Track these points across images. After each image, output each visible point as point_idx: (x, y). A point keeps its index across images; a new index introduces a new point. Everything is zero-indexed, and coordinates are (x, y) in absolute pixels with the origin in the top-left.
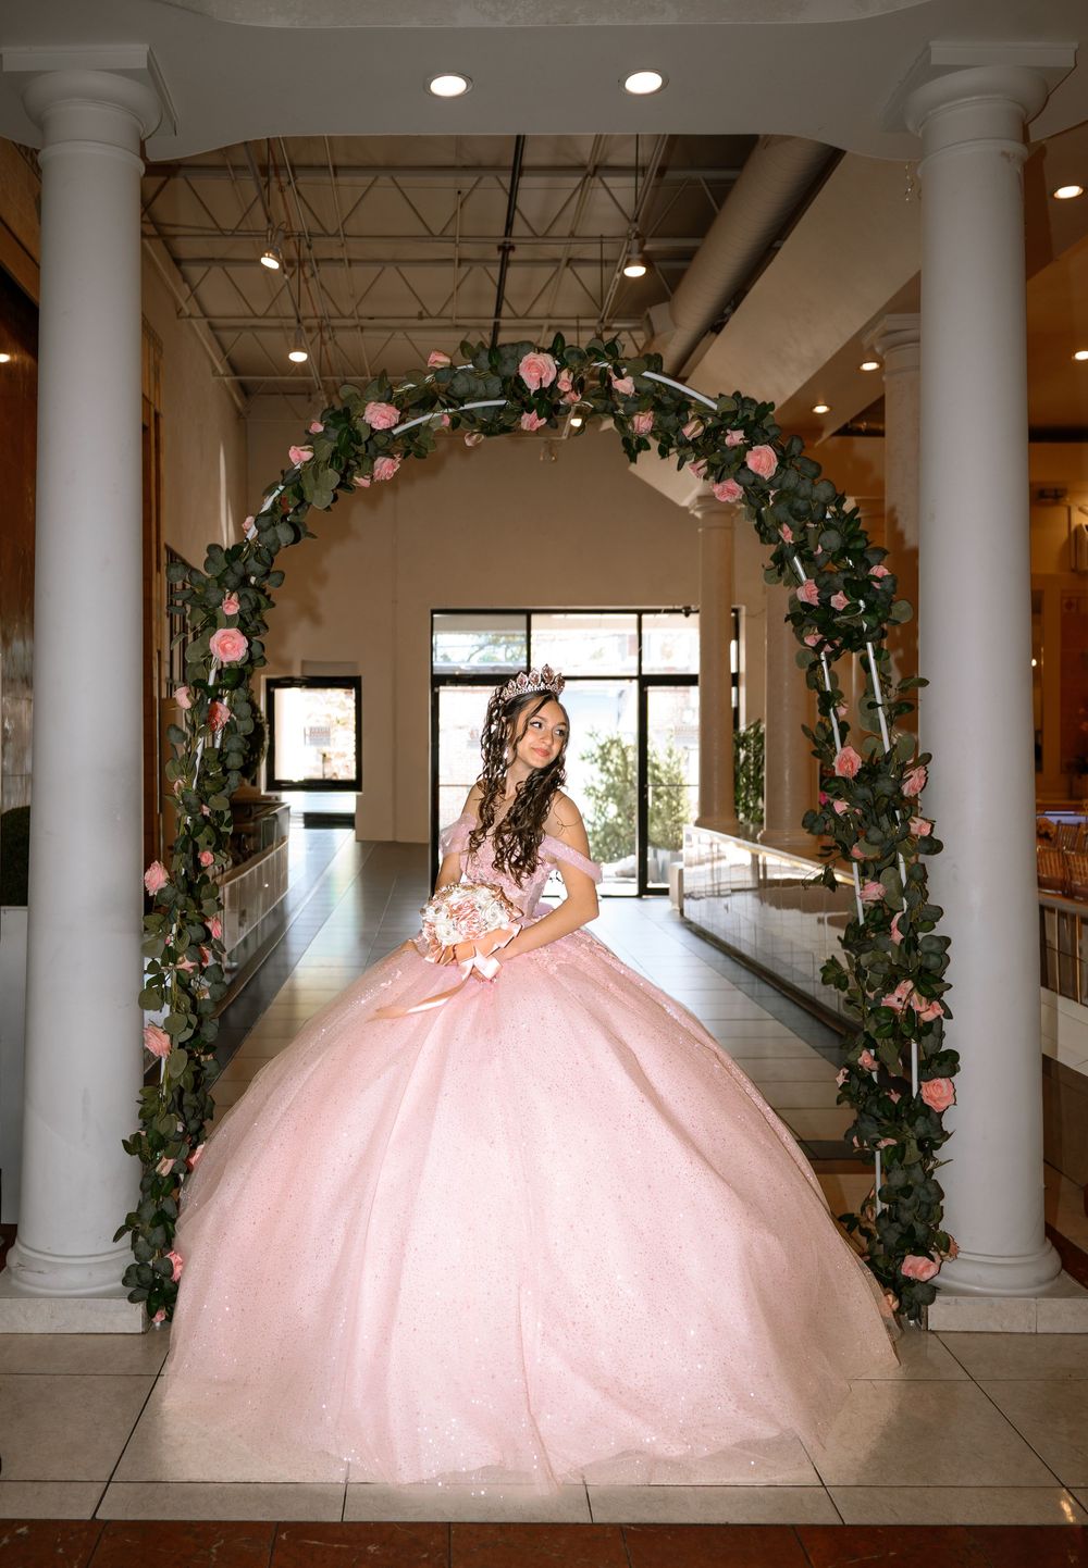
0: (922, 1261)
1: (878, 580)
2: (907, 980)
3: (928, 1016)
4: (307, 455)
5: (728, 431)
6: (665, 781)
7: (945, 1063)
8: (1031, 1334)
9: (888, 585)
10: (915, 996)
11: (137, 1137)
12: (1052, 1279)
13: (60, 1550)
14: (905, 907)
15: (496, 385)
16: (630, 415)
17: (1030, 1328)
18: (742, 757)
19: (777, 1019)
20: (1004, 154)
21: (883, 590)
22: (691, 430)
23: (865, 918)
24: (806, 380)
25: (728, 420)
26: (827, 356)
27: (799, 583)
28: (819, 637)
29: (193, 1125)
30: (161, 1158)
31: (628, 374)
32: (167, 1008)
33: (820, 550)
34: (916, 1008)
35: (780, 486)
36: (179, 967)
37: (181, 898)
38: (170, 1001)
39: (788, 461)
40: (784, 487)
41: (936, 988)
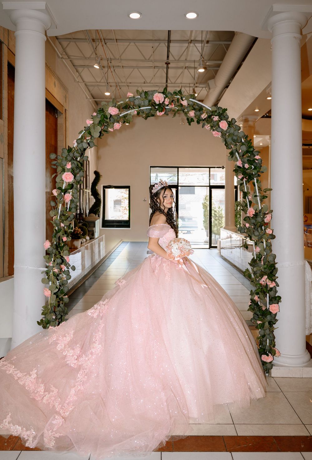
0: (266, 357)
1: (257, 160)
2: (266, 275)
3: (271, 286)
4: (92, 122)
5: (214, 116)
6: (217, 215)
7: (276, 300)
8: (301, 378)
9: (260, 161)
10: (268, 280)
11: (42, 320)
12: (308, 362)
13: (6, 444)
14: (265, 254)
15: (147, 102)
16: (188, 111)
17: (300, 376)
18: (238, 209)
19: (243, 284)
20: (295, 37)
21: (258, 163)
22: (204, 116)
23: (256, 257)
24: (251, 102)
25: (214, 113)
26: (257, 95)
27: (237, 160)
28: (242, 176)
29: (59, 317)
30: (49, 326)
31: (185, 100)
32: (50, 283)
33: (240, 151)
34: (268, 284)
35: (229, 132)
36: (54, 271)
37: (54, 251)
38: (51, 281)
39: (231, 125)
40: (230, 133)
41: (274, 278)
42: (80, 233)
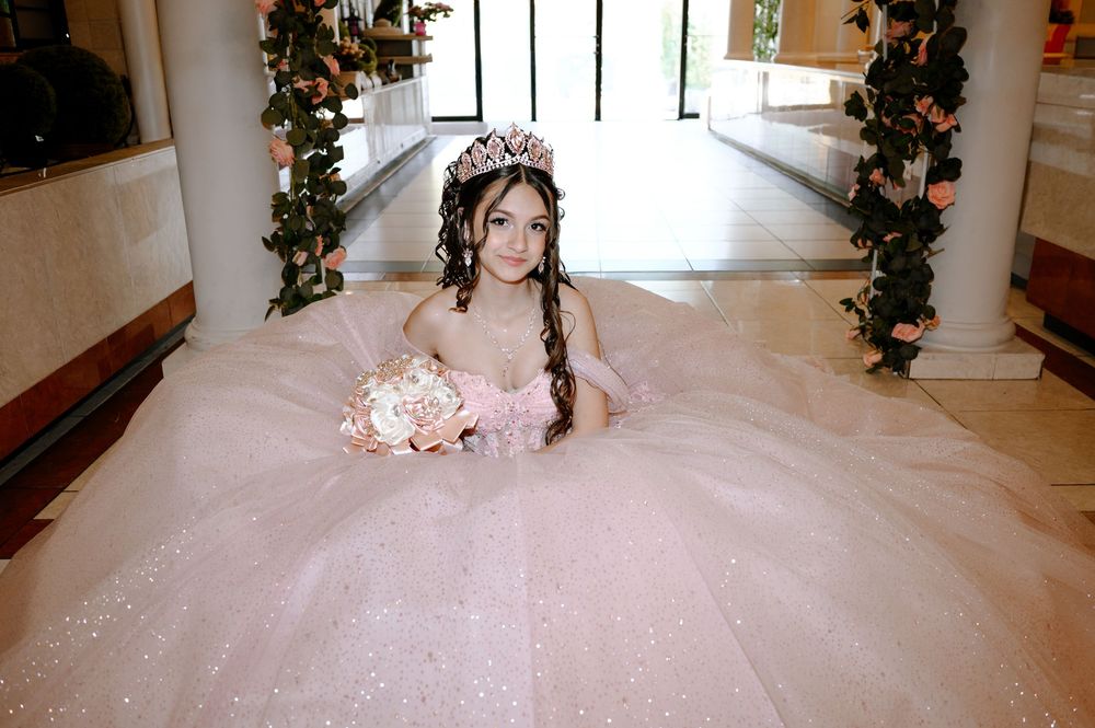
0: (908, 328)
2: (929, 95)
3: (942, 128)
6: (700, 38)
7: (950, 169)
8: (988, 380)
10: (934, 110)
11: (275, 236)
17: (988, 375)
18: (758, 13)
23: (888, 56)
32: (288, 124)
34: (934, 120)
38: (290, 116)
41: (953, 102)
42: (357, 54)
